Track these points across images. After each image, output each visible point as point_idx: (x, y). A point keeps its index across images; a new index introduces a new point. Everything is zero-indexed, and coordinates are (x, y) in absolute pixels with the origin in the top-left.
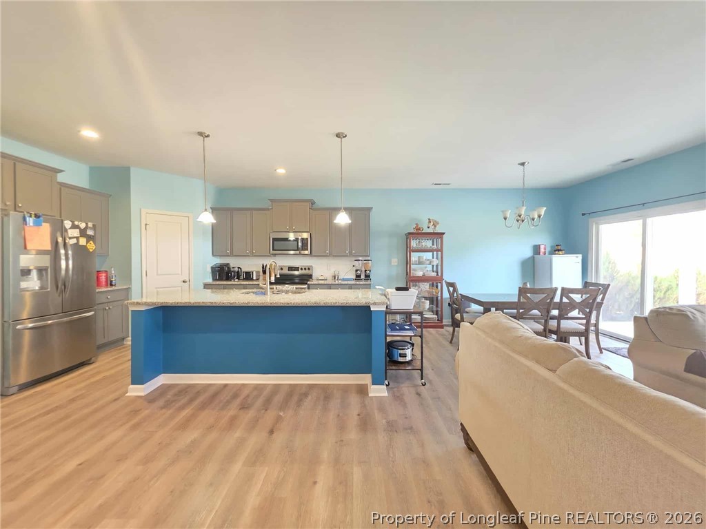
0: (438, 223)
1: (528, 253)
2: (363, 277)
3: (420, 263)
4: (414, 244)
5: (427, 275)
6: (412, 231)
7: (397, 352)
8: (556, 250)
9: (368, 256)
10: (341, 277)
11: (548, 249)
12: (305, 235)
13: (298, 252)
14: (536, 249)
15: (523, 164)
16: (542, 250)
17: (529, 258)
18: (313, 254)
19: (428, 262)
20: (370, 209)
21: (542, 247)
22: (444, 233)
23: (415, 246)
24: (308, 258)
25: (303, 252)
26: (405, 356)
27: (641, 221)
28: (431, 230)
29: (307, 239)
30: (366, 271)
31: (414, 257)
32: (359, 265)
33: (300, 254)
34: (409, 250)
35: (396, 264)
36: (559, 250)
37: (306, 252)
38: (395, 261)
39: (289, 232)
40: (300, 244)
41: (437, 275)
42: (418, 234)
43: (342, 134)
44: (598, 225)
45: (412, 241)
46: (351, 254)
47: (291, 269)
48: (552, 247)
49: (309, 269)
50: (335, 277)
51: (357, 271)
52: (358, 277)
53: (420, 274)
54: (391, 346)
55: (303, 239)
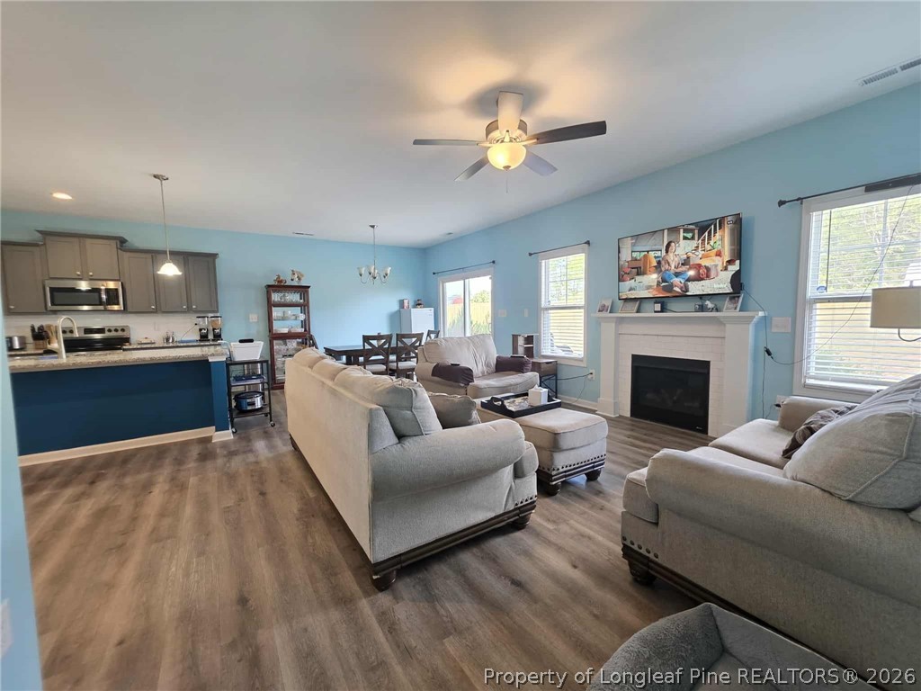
0: (303, 276)
1: (396, 307)
2: (211, 337)
3: (284, 319)
4: (276, 297)
5: (293, 331)
6: (273, 283)
7: (244, 403)
8: (418, 304)
9: (217, 312)
10: (179, 339)
11: (412, 304)
12: (111, 285)
13: (101, 308)
14: (401, 303)
15: (373, 227)
16: (406, 304)
17: (396, 312)
18: (129, 309)
19: (294, 317)
20: (214, 256)
21: (406, 302)
22: (309, 287)
23: (276, 300)
24: (120, 315)
25: (109, 307)
26: (253, 404)
27: (462, 282)
28: (295, 283)
29: (116, 290)
30: (214, 329)
31: (277, 312)
32: (205, 323)
33: (106, 310)
34: (270, 305)
35: (256, 320)
36: (419, 304)
37: (116, 307)
38: (254, 318)
39: (81, 279)
40: (104, 297)
41: (305, 330)
42: (280, 286)
43: (162, 176)
44: (443, 283)
45: (273, 295)
46: (189, 310)
47: (88, 331)
48: (415, 302)
49: (123, 330)
50: (168, 340)
51: (200, 330)
52: (204, 337)
53: (285, 331)
54: (239, 397)
55: (108, 291)
